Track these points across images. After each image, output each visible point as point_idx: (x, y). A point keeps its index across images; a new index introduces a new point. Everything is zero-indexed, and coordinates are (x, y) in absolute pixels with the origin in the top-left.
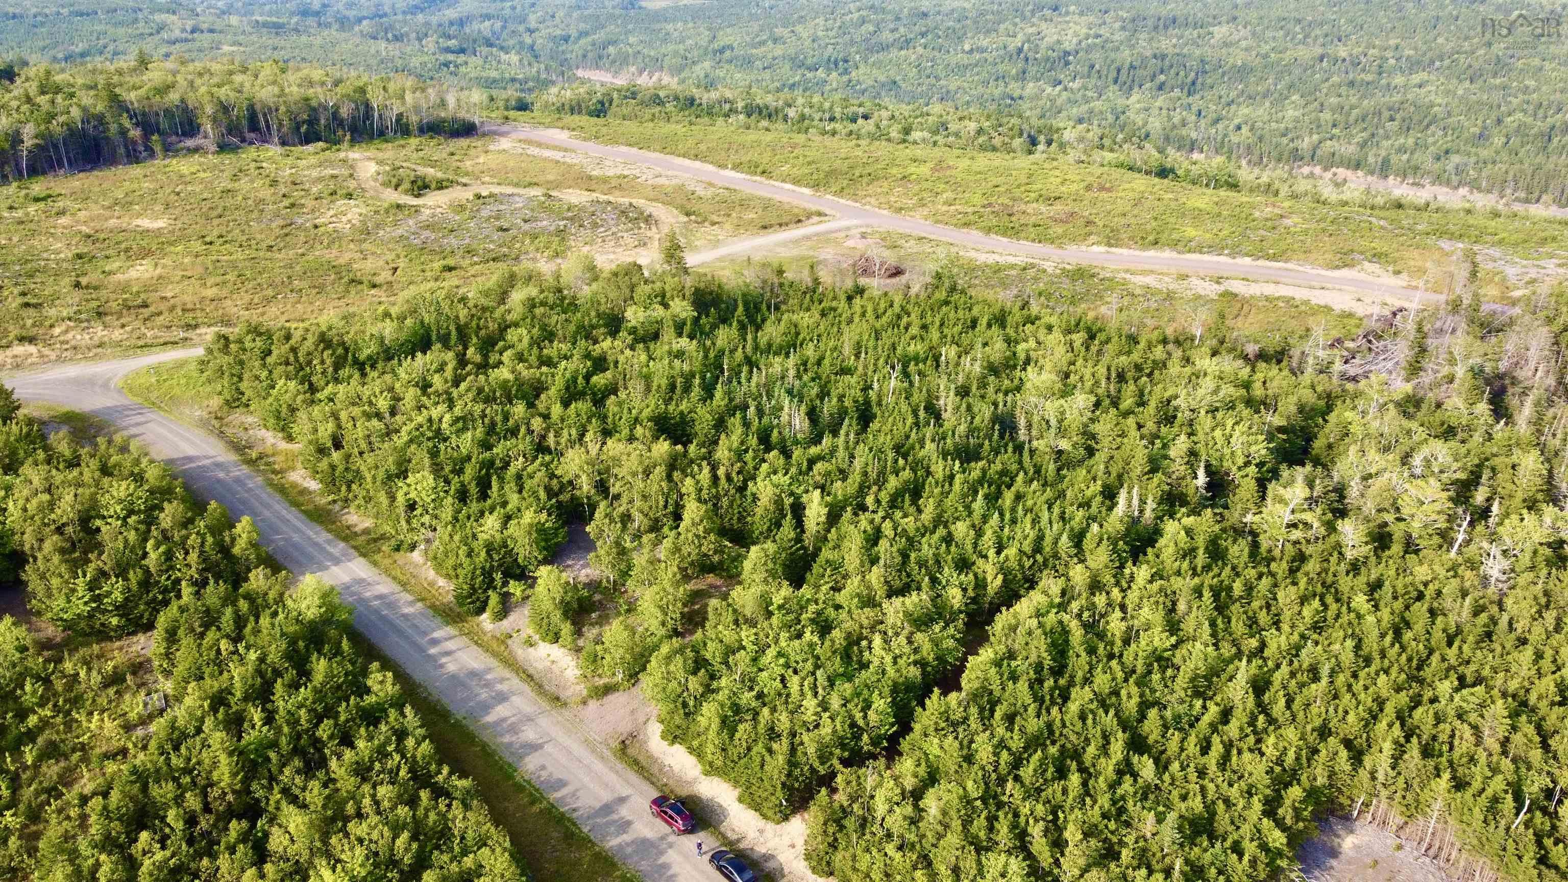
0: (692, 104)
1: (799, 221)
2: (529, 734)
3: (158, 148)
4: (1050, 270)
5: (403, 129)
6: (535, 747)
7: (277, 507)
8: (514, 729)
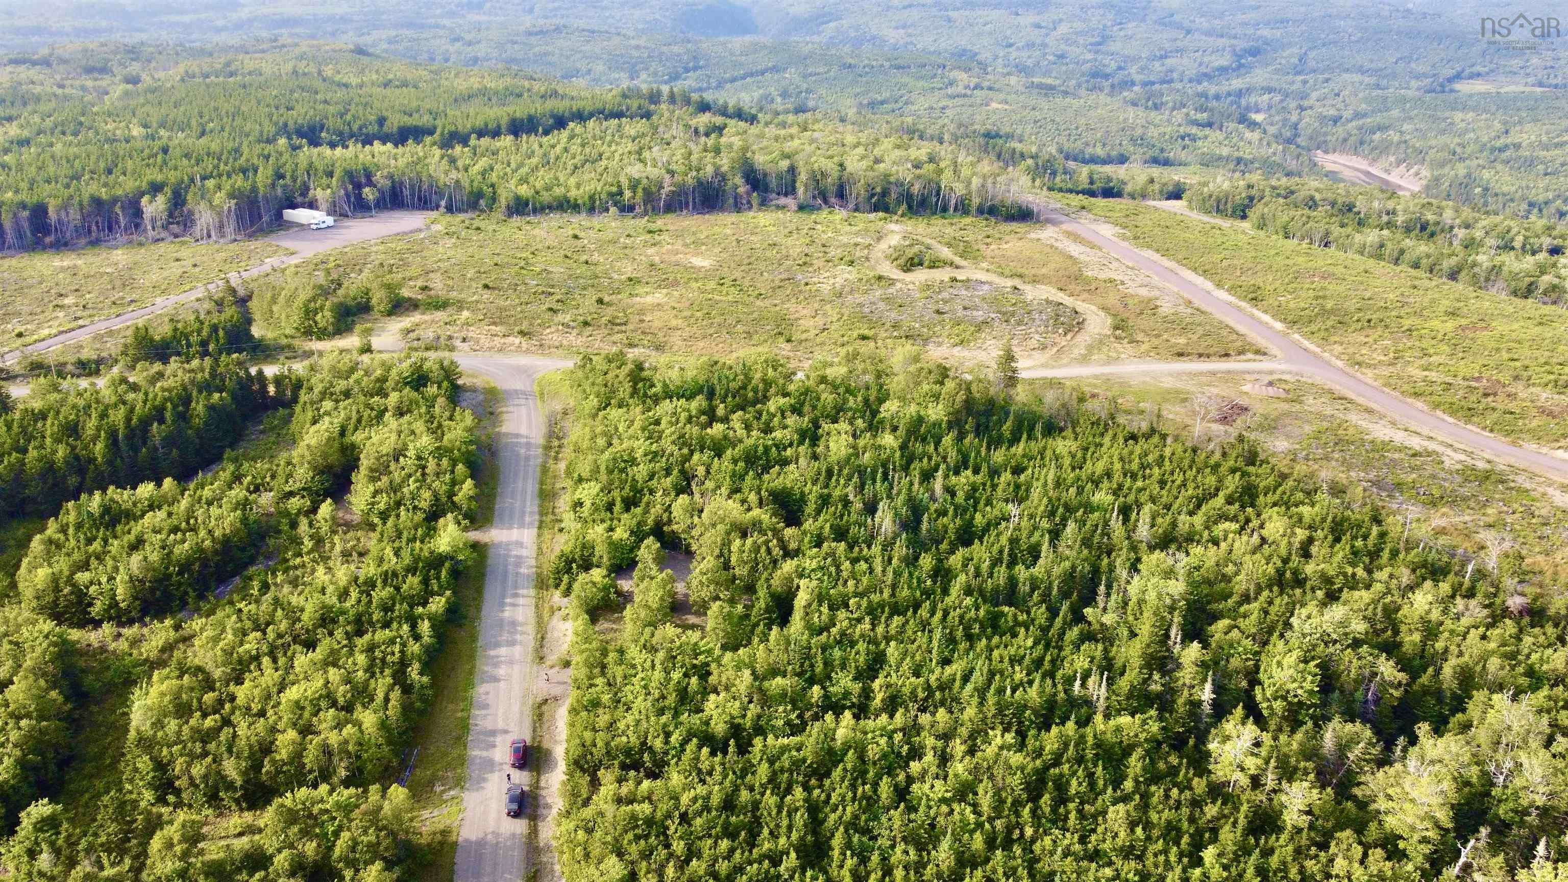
0: (1350, 210)
1: (1227, 355)
2: (502, 671)
3: (755, 202)
4: (1447, 464)
5: (963, 208)
6: (496, 679)
7: (530, 481)
8: (496, 665)
